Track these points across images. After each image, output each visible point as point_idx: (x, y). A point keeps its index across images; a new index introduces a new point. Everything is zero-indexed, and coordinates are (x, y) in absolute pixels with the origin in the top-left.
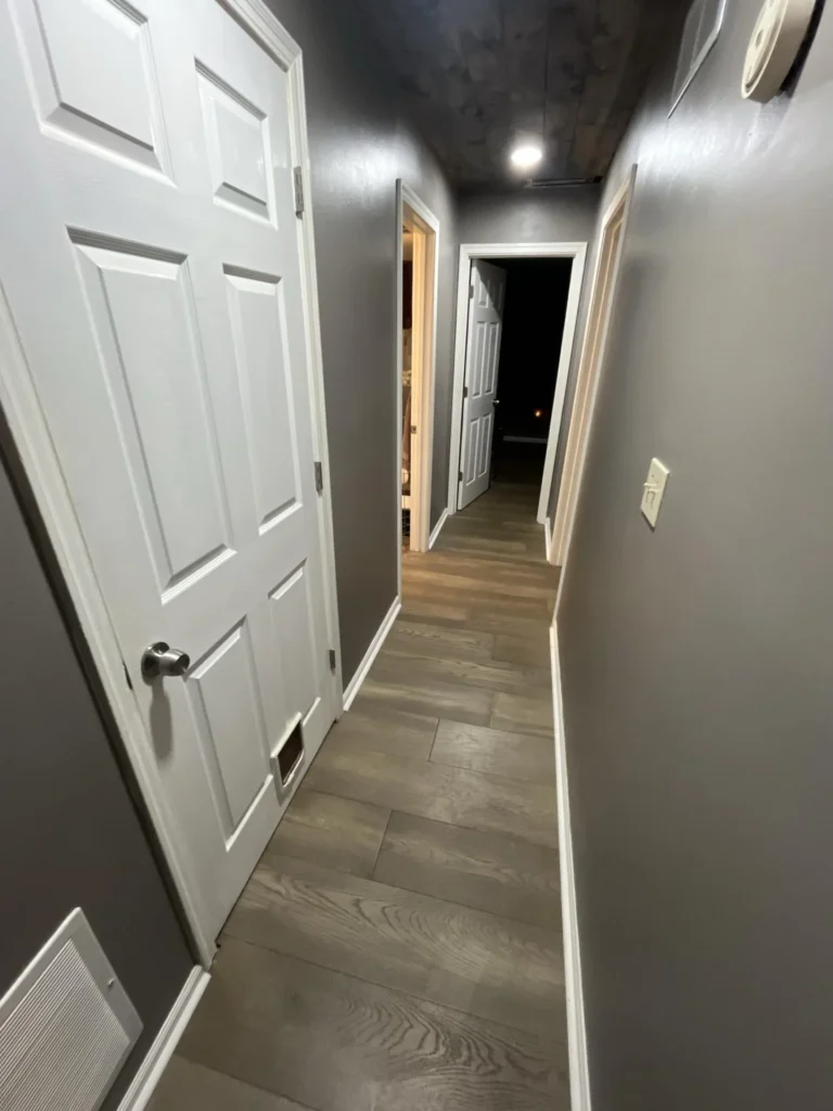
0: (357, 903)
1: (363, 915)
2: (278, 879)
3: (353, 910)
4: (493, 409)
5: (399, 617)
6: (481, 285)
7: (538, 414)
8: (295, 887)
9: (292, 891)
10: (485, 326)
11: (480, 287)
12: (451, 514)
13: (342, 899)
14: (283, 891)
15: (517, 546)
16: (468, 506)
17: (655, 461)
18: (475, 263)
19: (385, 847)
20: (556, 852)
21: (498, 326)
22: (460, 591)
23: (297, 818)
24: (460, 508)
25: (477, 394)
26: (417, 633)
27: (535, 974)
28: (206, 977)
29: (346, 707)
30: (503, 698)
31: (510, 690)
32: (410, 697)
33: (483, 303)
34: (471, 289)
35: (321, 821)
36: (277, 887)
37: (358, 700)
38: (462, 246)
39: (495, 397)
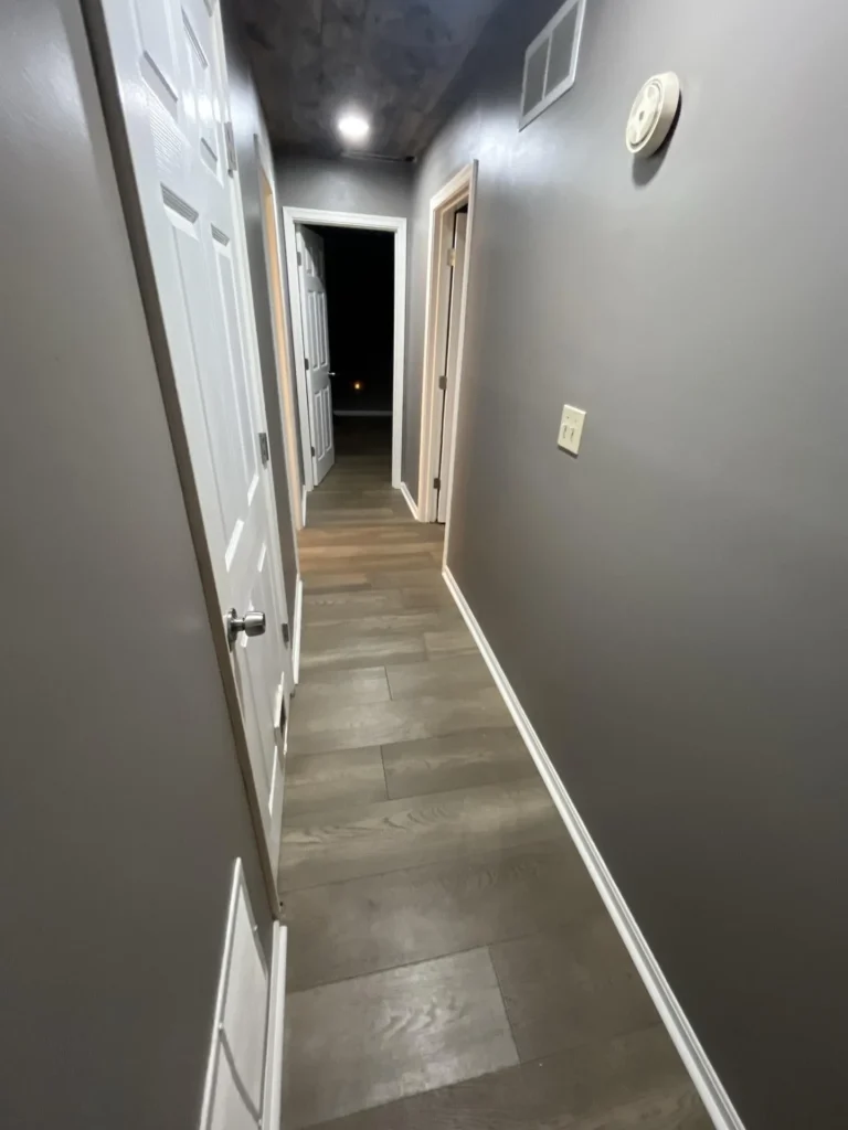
0: (386, 821)
1: (396, 826)
2: (307, 833)
3: (385, 827)
4: (329, 381)
5: (305, 592)
6: (306, 252)
7: (357, 386)
8: (327, 832)
9: (326, 836)
10: (314, 294)
11: (306, 255)
12: (310, 490)
13: (371, 823)
14: (317, 840)
15: (386, 511)
16: (323, 481)
17: (567, 406)
18: (299, 227)
19: (388, 773)
20: (515, 728)
21: (323, 295)
22: (353, 559)
23: (298, 782)
24: (316, 484)
25: (316, 366)
26: (330, 602)
27: (533, 807)
28: (284, 929)
29: (296, 680)
30: (429, 636)
31: (432, 629)
32: (351, 656)
33: (310, 271)
34: (299, 255)
35: (322, 776)
36: (311, 839)
37: (302, 671)
38: (285, 209)
39: (329, 369)
